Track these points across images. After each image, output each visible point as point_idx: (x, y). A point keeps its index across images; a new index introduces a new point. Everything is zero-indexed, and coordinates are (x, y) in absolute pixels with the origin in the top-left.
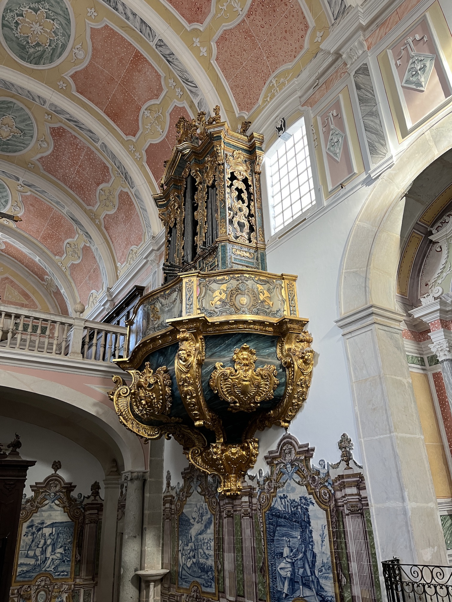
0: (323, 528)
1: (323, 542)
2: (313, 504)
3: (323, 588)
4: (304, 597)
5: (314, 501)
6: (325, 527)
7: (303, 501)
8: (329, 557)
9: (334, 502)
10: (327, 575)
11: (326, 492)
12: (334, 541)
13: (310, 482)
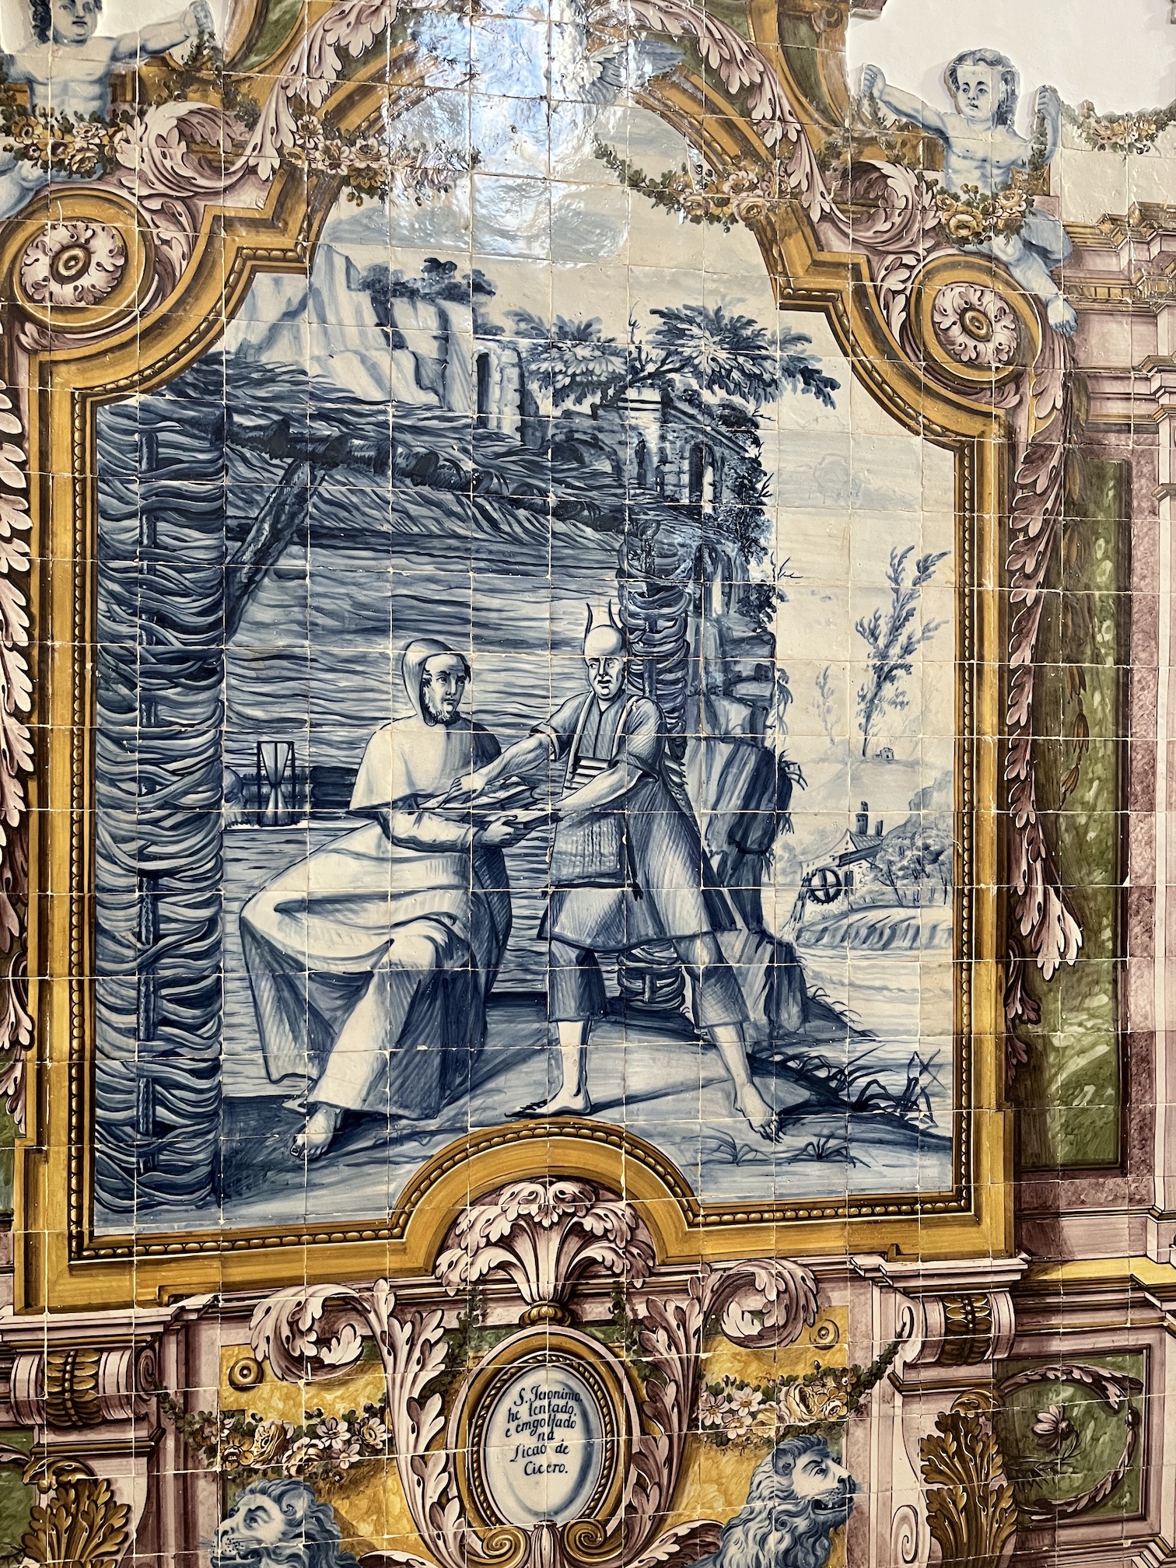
0: (910, 571)
1: (884, 675)
2: (820, 384)
3: (834, 1017)
4: (596, 1108)
5: (833, 363)
6: (924, 567)
7: (706, 350)
8: (940, 786)
9: (1057, 395)
10: (899, 914)
11: (991, 304)
12: (1005, 673)
13: (818, 204)
